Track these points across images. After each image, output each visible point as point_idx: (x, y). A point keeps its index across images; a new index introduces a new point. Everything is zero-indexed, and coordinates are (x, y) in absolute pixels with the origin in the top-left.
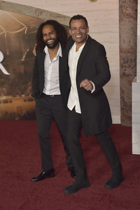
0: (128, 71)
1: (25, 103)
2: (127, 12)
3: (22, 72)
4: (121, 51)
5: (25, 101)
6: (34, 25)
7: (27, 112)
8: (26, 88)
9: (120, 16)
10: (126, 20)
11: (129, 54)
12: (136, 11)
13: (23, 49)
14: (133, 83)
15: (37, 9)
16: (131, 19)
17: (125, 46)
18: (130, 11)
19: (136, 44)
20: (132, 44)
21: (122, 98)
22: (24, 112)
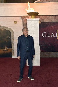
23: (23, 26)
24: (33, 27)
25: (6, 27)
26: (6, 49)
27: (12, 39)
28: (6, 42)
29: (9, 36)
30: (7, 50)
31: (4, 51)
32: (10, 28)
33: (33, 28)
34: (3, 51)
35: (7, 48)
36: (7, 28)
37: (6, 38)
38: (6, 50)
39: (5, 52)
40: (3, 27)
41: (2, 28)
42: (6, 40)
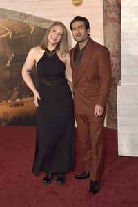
0: (114, 75)
1: (10, 108)
2: (111, 16)
3: (8, 77)
5: (11, 106)
6: (18, 30)
7: (14, 117)
8: (12, 94)
9: (104, 20)
10: (111, 24)
11: (114, 58)
12: (120, 15)
13: (8, 55)
14: (118, 87)
15: (22, 14)
16: (116, 23)
18: (114, 15)
19: (120, 47)
20: (116, 48)
21: (108, 102)
22: (11, 117)
23: (105, 11)
25: (44, 20)
40: (36, 19)
41: (32, 24)
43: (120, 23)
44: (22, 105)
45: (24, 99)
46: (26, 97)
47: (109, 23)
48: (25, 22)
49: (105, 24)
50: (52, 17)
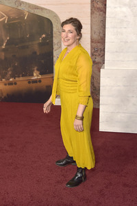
0: (98, 59)
1: (5, 87)
2: (98, 6)
3: (3, 58)
4: (92, 42)
5: (5, 85)
6: (13, 16)
7: (8, 95)
8: (6, 73)
9: (91, 10)
11: (98, 44)
12: (106, 5)
13: (4, 38)
14: (101, 70)
16: (101, 13)
17: (96, 37)
18: (100, 5)
19: (105, 35)
20: (101, 35)
21: (92, 84)
22: (5, 94)
23: (92, 1)
24: (125, 5)
25: (37, 8)
26: (36, 76)
27: (55, 47)
28: (38, 54)
29: (47, 35)
30: (40, 81)
31: (29, 82)
32: (50, 11)
33: (124, 9)
34: (27, 82)
35: (38, 73)
36: (42, 9)
37: (37, 42)
38: (35, 81)
39: (34, 86)
40: (30, 6)
41: (26, 10)
42: (36, 48)
43: (105, 13)
44: (15, 84)
45: (17, 79)
46: (19, 77)
47: (96, 12)
48: (19, 8)
49: (92, 13)
50: (44, 5)
